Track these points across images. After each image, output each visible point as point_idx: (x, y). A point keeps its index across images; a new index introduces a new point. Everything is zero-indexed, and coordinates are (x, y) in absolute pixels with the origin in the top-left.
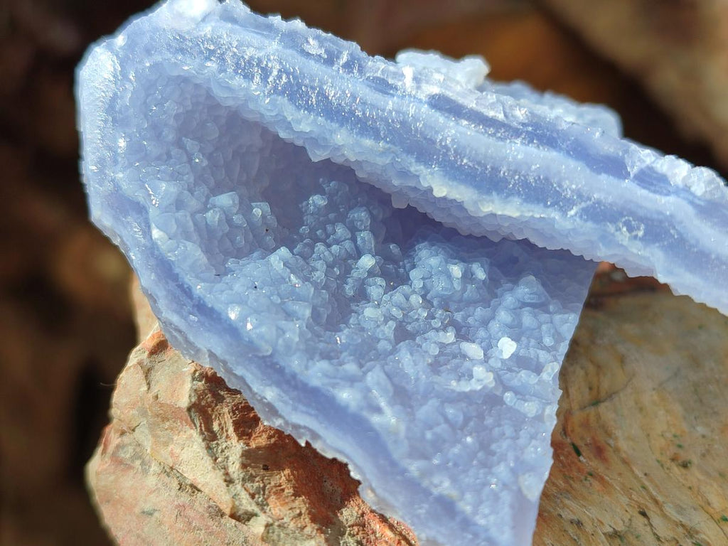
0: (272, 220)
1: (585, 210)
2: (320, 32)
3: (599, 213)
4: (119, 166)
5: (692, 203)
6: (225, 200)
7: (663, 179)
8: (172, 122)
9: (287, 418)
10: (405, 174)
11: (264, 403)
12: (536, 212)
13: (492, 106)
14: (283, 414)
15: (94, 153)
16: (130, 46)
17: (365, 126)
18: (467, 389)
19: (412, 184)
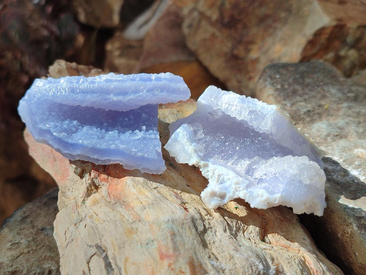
0: (79, 123)
1: (147, 91)
2: (74, 77)
3: (150, 90)
4: (39, 124)
5: (168, 81)
6: (67, 122)
7: (160, 78)
8: (47, 110)
9: (101, 160)
10: (106, 99)
11: (95, 160)
12: (137, 95)
13: (119, 78)
14: (100, 159)
15: (31, 124)
16: (29, 97)
17: (93, 92)
18: (138, 138)
19: (108, 101)
